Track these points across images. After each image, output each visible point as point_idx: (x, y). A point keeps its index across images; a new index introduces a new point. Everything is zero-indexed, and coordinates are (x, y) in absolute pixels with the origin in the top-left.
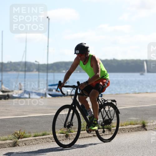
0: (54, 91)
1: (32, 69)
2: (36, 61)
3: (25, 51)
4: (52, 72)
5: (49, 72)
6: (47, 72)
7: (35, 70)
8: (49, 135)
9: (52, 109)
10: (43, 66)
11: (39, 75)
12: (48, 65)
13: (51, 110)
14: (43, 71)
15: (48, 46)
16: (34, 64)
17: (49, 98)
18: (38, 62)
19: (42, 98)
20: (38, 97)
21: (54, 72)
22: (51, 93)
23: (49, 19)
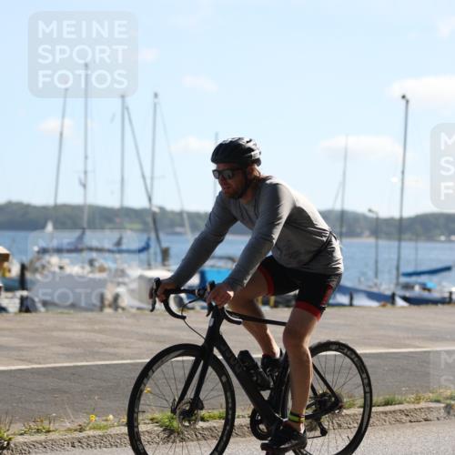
0: (417, 288)
1: (358, 230)
2: (370, 211)
3: (343, 184)
4: (410, 240)
5: (405, 240)
6: (400, 240)
7: (367, 233)
8: (400, 403)
9: (410, 335)
10: (389, 222)
11: (377, 246)
12: (401, 219)
13: (408, 338)
14: (389, 236)
15: (403, 172)
16: (365, 217)
17: (403, 307)
18: (377, 213)
19: (384, 306)
20: (374, 304)
21: (416, 240)
22: (408, 294)
23: (407, 102)
